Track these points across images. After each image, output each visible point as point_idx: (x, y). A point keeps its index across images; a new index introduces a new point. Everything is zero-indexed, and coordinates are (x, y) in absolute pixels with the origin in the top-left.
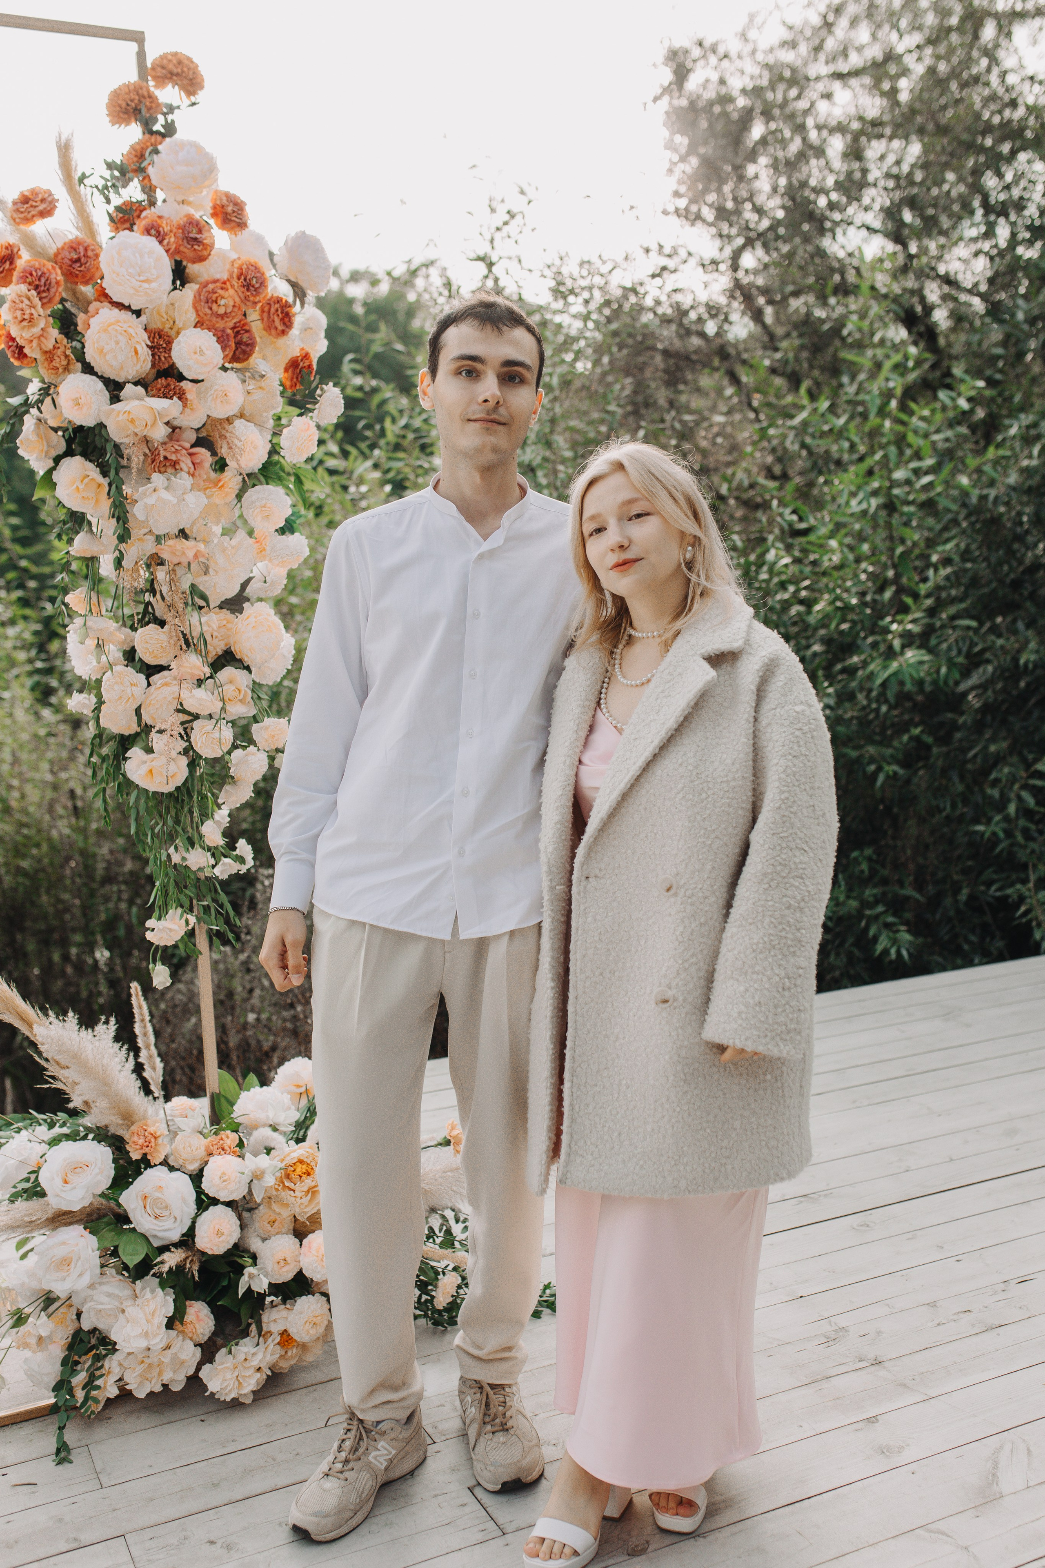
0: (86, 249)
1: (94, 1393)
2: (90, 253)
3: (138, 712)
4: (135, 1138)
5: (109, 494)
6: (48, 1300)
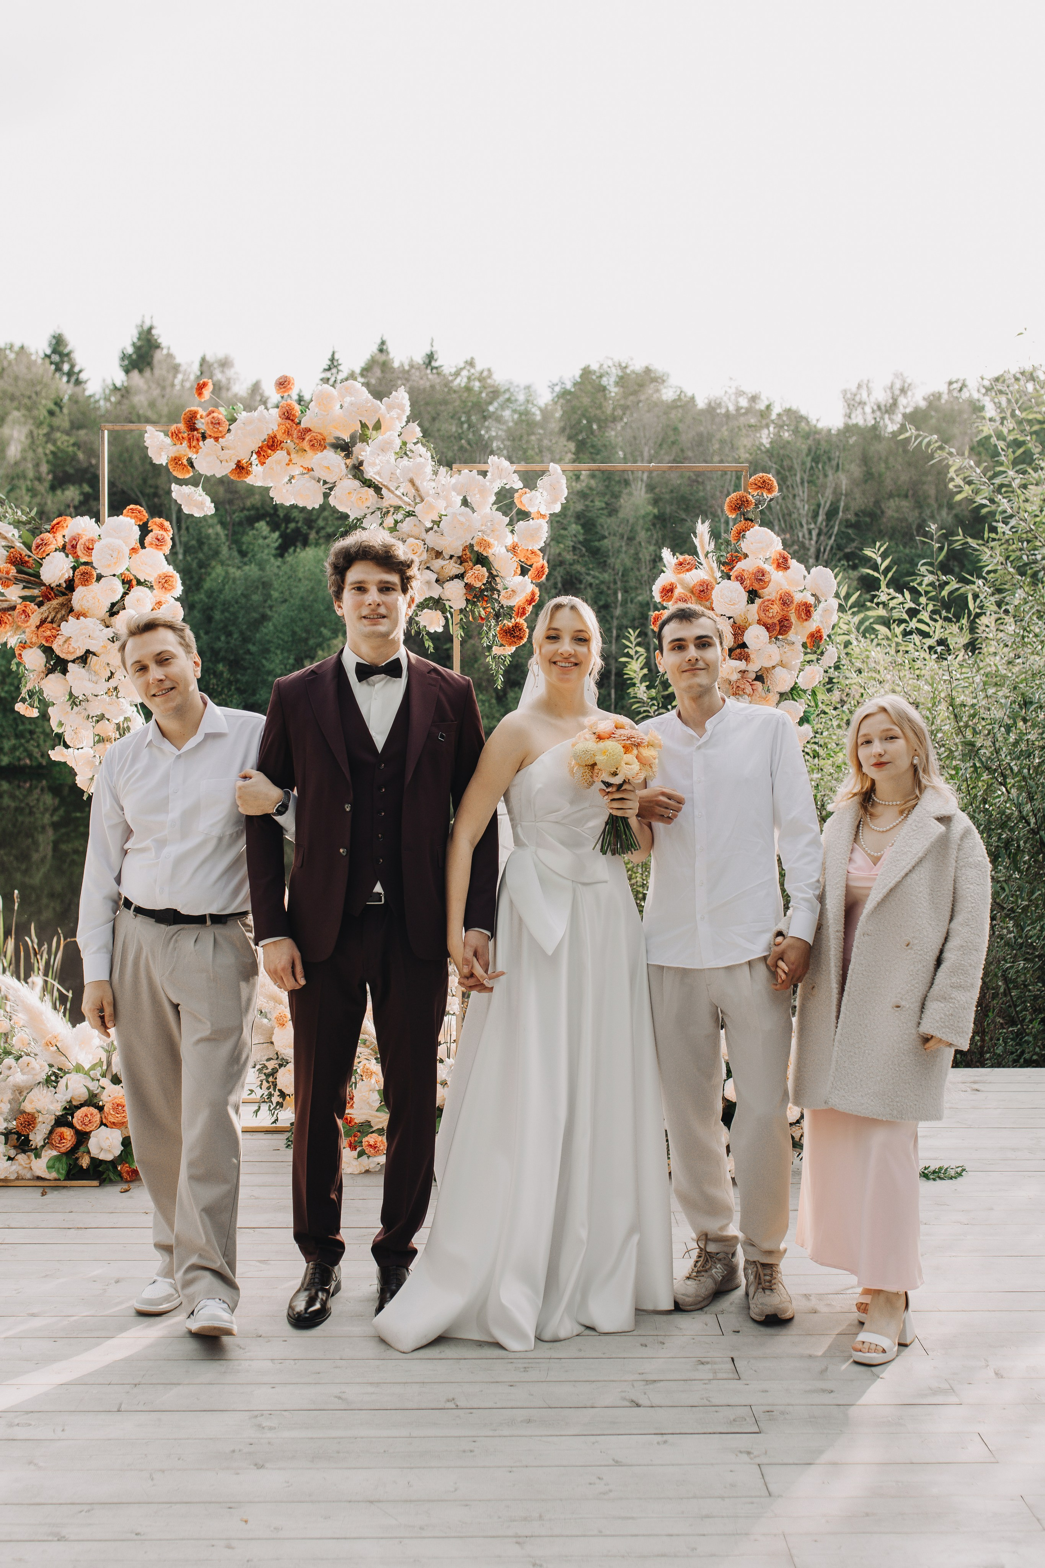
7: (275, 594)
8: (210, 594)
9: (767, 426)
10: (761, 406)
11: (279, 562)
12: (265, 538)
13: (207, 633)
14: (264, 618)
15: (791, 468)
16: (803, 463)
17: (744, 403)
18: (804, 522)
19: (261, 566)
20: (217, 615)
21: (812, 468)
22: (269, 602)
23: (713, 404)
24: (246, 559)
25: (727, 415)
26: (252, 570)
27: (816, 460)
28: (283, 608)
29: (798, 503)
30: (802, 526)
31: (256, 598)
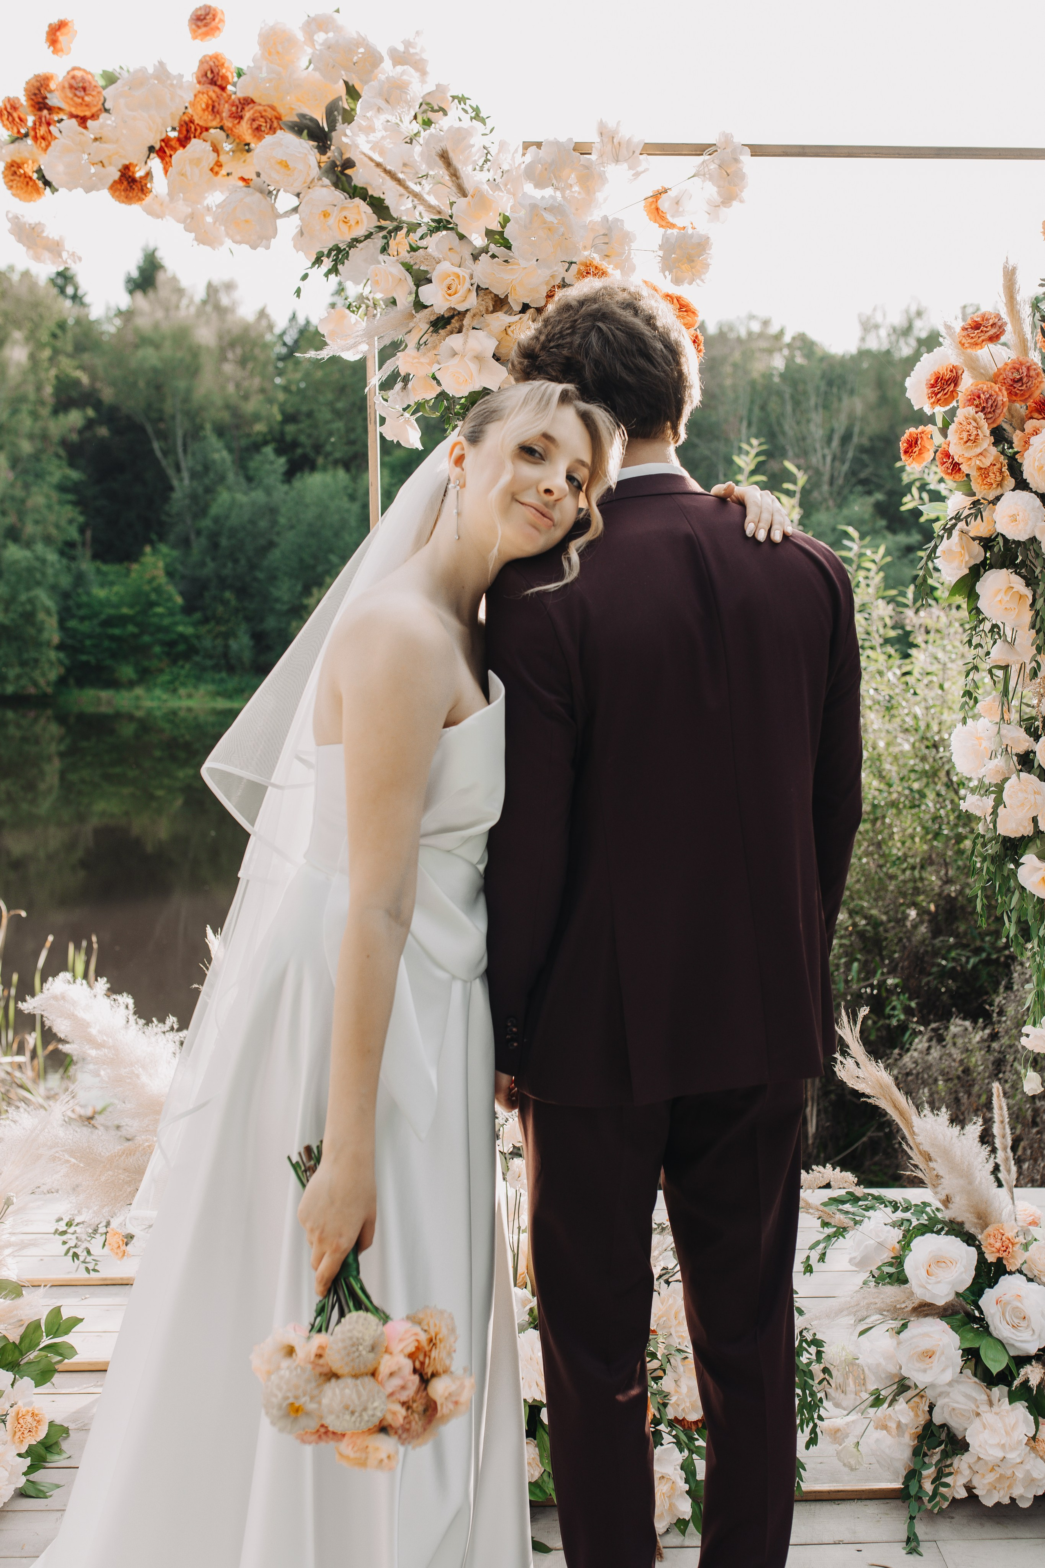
0: (1028, 369)
1: (943, 1490)
2: (1032, 373)
3: (1035, 820)
4: (992, 1241)
5: (1032, 605)
6: (903, 1386)
7: (282, 520)
8: (216, 520)
9: (781, 350)
10: (774, 329)
11: (285, 487)
12: (272, 463)
13: (213, 559)
14: (271, 545)
15: (805, 393)
16: (817, 388)
17: (756, 327)
18: (818, 446)
19: (268, 491)
20: (224, 542)
21: (826, 393)
22: (276, 529)
23: (725, 329)
24: (253, 486)
25: (739, 340)
26: (258, 496)
27: (830, 384)
28: (290, 535)
29: (812, 427)
30: (815, 451)
31: (263, 524)
